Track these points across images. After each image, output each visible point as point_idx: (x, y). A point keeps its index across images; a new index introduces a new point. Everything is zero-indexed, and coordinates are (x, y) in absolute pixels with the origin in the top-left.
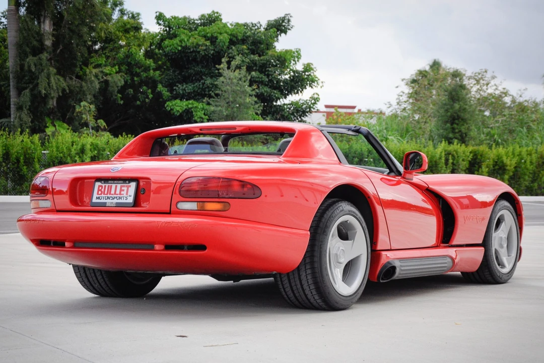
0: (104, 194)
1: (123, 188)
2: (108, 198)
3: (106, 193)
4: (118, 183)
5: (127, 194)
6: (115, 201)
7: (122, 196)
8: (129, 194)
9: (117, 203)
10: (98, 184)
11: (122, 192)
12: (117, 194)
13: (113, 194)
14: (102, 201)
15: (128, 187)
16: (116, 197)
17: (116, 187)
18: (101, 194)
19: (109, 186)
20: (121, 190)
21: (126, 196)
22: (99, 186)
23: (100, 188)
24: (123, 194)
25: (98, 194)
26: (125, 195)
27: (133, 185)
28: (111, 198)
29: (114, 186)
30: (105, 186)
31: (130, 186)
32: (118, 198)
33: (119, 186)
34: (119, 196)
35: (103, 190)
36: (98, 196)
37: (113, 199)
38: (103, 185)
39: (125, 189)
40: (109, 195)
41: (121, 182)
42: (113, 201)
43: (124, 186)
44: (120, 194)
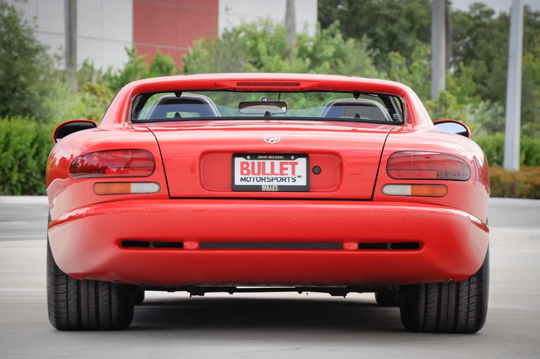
0: (254, 174)
1: (285, 166)
2: (261, 179)
3: (256, 172)
4: (275, 159)
5: (293, 173)
6: (275, 183)
7: (285, 176)
8: (297, 173)
9: (279, 187)
10: (238, 161)
11: (285, 172)
12: (277, 174)
13: (269, 174)
14: (251, 183)
15: (294, 165)
16: (276, 179)
17: (272, 164)
18: (248, 174)
19: (259, 163)
20: (282, 169)
21: (293, 176)
22: (242, 163)
23: (245, 166)
24: (287, 174)
25: (242, 173)
26: (290, 175)
27: (302, 162)
28: (266, 180)
29: (268, 163)
30: (253, 164)
31: (297, 163)
32: (279, 179)
33: (277, 163)
34: (279, 176)
35: (250, 168)
36: (243, 177)
37: (272, 180)
38: (250, 162)
39: (290, 167)
40: (261, 176)
41: (280, 157)
42: (271, 183)
43: (286, 163)
44: (282, 173)
